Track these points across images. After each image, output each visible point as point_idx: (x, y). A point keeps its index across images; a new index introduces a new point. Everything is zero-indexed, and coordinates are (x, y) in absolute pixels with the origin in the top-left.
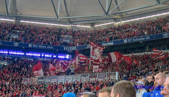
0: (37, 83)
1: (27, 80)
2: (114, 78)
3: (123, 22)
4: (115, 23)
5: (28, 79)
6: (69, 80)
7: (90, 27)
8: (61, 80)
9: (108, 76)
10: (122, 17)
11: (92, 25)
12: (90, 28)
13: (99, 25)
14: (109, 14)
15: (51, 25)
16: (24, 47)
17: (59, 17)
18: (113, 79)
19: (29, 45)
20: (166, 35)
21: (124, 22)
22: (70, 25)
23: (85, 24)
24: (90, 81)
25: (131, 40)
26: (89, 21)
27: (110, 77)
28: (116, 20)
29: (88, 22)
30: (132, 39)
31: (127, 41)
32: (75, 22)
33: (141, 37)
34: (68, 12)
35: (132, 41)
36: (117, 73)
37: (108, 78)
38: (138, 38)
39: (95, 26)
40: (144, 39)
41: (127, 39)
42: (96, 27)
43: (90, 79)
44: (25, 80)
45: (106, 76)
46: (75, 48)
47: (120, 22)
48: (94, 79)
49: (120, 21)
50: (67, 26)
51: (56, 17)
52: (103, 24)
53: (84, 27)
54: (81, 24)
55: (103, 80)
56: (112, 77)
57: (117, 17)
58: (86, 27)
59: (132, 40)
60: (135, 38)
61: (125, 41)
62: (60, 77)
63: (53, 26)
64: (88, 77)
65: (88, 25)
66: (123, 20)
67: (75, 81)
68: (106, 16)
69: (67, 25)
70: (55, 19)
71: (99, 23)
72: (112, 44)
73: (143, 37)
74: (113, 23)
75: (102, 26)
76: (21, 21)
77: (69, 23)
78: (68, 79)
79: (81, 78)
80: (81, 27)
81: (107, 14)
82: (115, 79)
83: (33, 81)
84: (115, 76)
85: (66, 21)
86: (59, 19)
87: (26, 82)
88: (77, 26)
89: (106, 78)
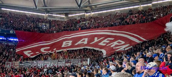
0: (19, 66)
1: (10, 64)
3: (93, 13)
4: (86, 14)
5: (11, 63)
6: (47, 65)
7: (64, 16)
8: (40, 64)
9: (81, 62)
10: (91, 9)
11: (66, 14)
13: (72, 15)
14: (81, 7)
15: (30, 14)
16: (5, 33)
17: (37, 7)
18: (86, 64)
19: (11, 32)
21: (94, 13)
22: (47, 14)
23: (60, 14)
26: (63, 11)
28: (86, 11)
29: (62, 12)
32: (51, 11)
34: (45, 2)
36: (89, 59)
37: (81, 63)
39: (69, 16)
43: (66, 64)
44: (7, 64)
47: (90, 14)
48: (69, 64)
49: (90, 12)
50: (44, 15)
51: (35, 7)
52: (75, 14)
53: (59, 17)
54: (57, 14)
56: (84, 62)
57: (88, 9)
58: (61, 16)
62: (39, 62)
63: (31, 14)
64: (64, 62)
66: (93, 12)
67: (52, 65)
68: (78, 8)
69: (44, 13)
70: (34, 8)
71: (72, 14)
74: (84, 13)
75: (75, 16)
77: (46, 13)
79: (58, 63)
80: (56, 16)
81: (79, 6)
83: (15, 65)
84: (87, 62)
85: (43, 10)
86: (37, 9)
87: (8, 66)
88: (53, 15)
89: (79, 63)
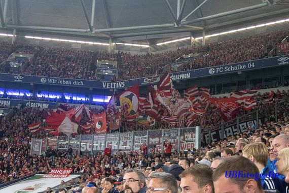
0: (57, 147)
1: (40, 143)
2: (192, 137)
3: (207, 37)
4: (193, 38)
5: (41, 140)
6: (113, 142)
7: (148, 46)
8: (99, 142)
9: (182, 134)
10: (204, 29)
11: (153, 42)
12: (148, 48)
13: (164, 42)
14: (182, 23)
15: (80, 43)
16: (32, 84)
17: (93, 29)
18: (191, 139)
19: (42, 80)
20: (283, 61)
21: (209, 36)
22: (114, 44)
23: (140, 41)
24: (150, 143)
25: (221, 70)
26: (146, 35)
27: (186, 135)
28: (195, 34)
29: (144, 38)
30: (224, 67)
31: (214, 72)
32: (121, 37)
33: (239, 64)
35: (224, 71)
36: (197, 129)
37: (182, 137)
38: (234, 66)
39: (158, 44)
40: (244, 67)
41: (215, 68)
42: (160, 46)
43: (151, 139)
44: (35, 143)
45: (178, 134)
46: (122, 85)
47: (202, 38)
48: (157, 140)
49: (201, 35)
50: (108, 45)
51: (89, 30)
52: (171, 40)
53: (139, 47)
54: (133, 42)
55: (172, 141)
56: (188, 135)
57: (196, 27)
58: (142, 46)
59: (224, 69)
60: (229, 66)
61: (211, 71)
62: (96, 137)
63: (83, 45)
64: (146, 136)
65: (145, 43)
66: (207, 34)
67: (122, 143)
68: (176, 26)
69: (108, 43)
70: (86, 32)
71: (164, 40)
72: (188, 76)
73: (242, 64)
74: (189, 38)
75: (170, 44)
76: (26, 37)
77: (110, 40)
78: (111, 139)
79: (134, 137)
80: (132, 46)
82: (194, 139)
83: (50, 144)
84: (193, 135)
85: (104, 35)
86: (93, 32)
87: (36, 146)
88: (125, 44)
89: (178, 138)
